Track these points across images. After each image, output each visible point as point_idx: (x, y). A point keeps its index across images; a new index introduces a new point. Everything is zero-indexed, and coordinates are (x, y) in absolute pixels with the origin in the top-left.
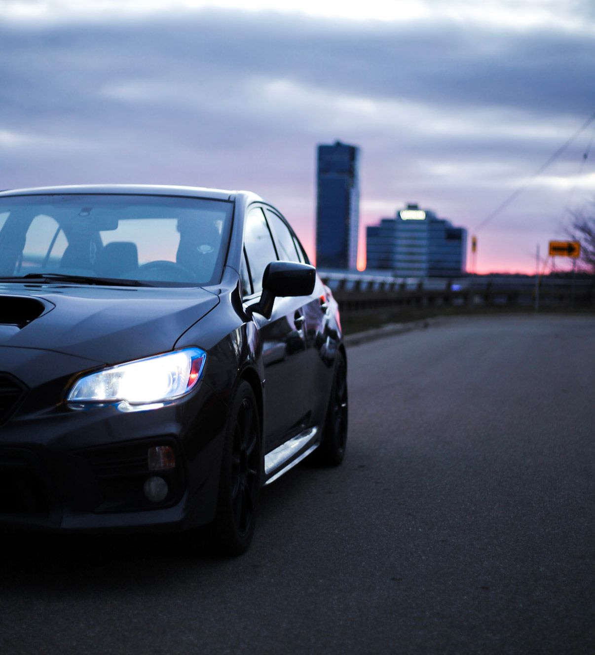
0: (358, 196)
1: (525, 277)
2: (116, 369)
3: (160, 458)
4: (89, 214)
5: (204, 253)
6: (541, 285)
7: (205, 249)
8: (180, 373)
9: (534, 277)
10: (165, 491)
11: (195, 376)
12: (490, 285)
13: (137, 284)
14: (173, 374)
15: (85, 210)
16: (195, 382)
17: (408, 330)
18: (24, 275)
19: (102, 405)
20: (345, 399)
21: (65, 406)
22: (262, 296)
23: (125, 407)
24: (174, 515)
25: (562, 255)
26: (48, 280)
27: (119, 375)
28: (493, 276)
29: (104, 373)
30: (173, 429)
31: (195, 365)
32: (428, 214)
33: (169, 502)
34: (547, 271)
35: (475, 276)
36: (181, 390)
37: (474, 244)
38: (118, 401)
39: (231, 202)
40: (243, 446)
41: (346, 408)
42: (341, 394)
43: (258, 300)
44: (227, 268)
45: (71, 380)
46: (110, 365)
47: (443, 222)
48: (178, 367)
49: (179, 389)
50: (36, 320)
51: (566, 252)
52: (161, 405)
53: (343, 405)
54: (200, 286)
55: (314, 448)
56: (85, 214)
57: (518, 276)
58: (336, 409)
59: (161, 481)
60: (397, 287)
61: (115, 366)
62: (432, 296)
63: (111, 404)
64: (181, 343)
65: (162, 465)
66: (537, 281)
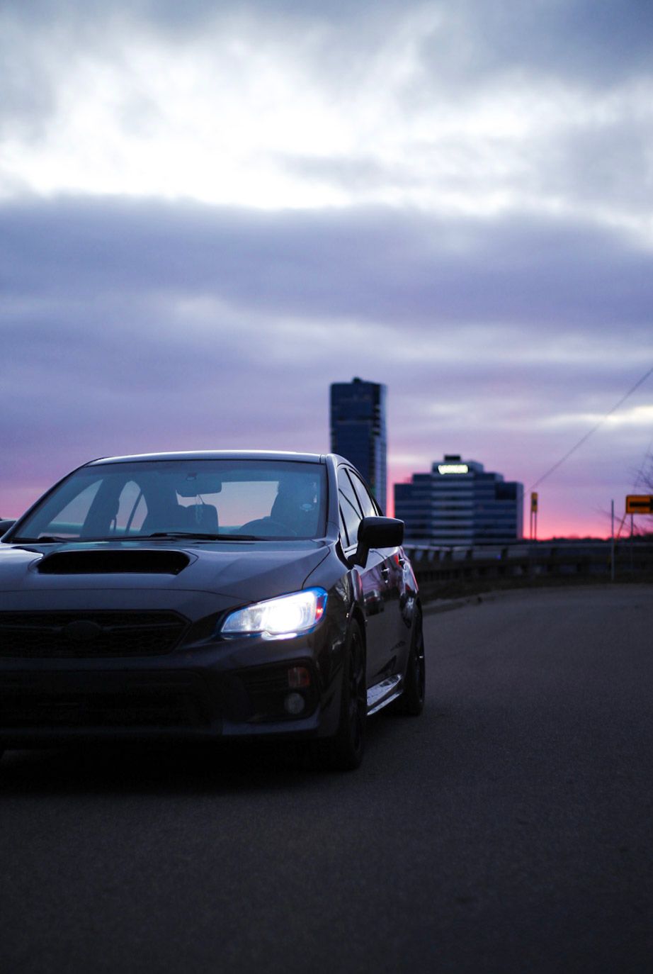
0: (384, 446)
1: (599, 541)
2: (259, 606)
3: (297, 677)
4: (195, 479)
5: (307, 511)
6: (617, 548)
7: (307, 507)
8: (309, 609)
9: (609, 540)
10: (302, 705)
11: (320, 611)
12: (554, 551)
13: (253, 539)
14: (304, 610)
15: (190, 475)
16: (320, 616)
17: (460, 605)
18: (150, 535)
19: (249, 635)
20: (422, 652)
21: (219, 637)
22: (358, 548)
23: (266, 636)
24: (309, 724)
25: (642, 513)
26: (174, 538)
27: (260, 610)
28: (555, 541)
29: (249, 609)
30: (306, 653)
31: (320, 603)
32: (472, 467)
33: (304, 715)
34: (625, 534)
35: (534, 542)
36: (311, 622)
37: (534, 503)
38: (260, 632)
39: (322, 464)
40: (355, 675)
41: (423, 659)
42: (418, 646)
43: (354, 552)
44: (329, 523)
45: (223, 616)
46: (254, 602)
47: (492, 476)
48: (307, 604)
49: (309, 621)
50: (185, 569)
51: (648, 509)
52: (294, 635)
53: (421, 657)
54: (311, 538)
55: (395, 696)
56: (192, 478)
57: (588, 540)
58: (416, 659)
59: (298, 696)
60: (442, 555)
61: (259, 603)
62: (484, 567)
63: (255, 635)
64: (308, 584)
65: (299, 683)
66: (612, 545)
